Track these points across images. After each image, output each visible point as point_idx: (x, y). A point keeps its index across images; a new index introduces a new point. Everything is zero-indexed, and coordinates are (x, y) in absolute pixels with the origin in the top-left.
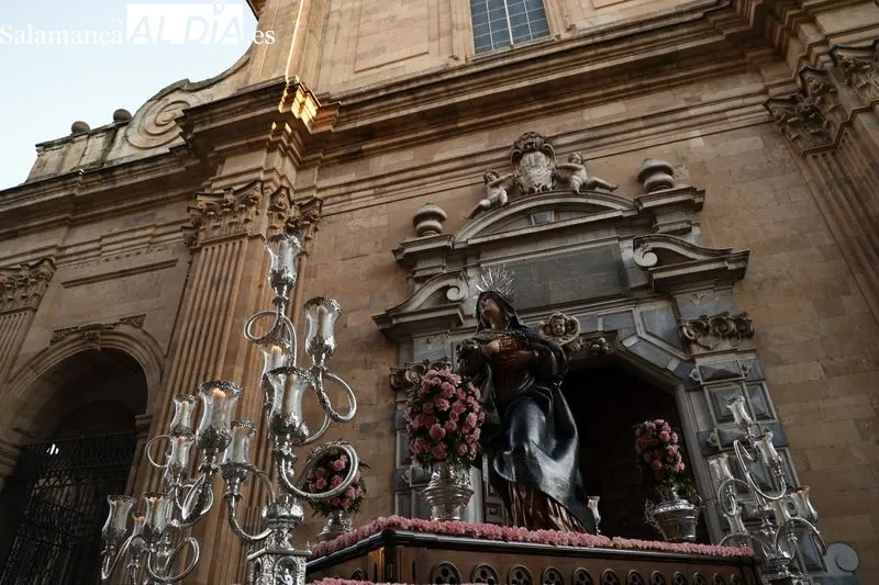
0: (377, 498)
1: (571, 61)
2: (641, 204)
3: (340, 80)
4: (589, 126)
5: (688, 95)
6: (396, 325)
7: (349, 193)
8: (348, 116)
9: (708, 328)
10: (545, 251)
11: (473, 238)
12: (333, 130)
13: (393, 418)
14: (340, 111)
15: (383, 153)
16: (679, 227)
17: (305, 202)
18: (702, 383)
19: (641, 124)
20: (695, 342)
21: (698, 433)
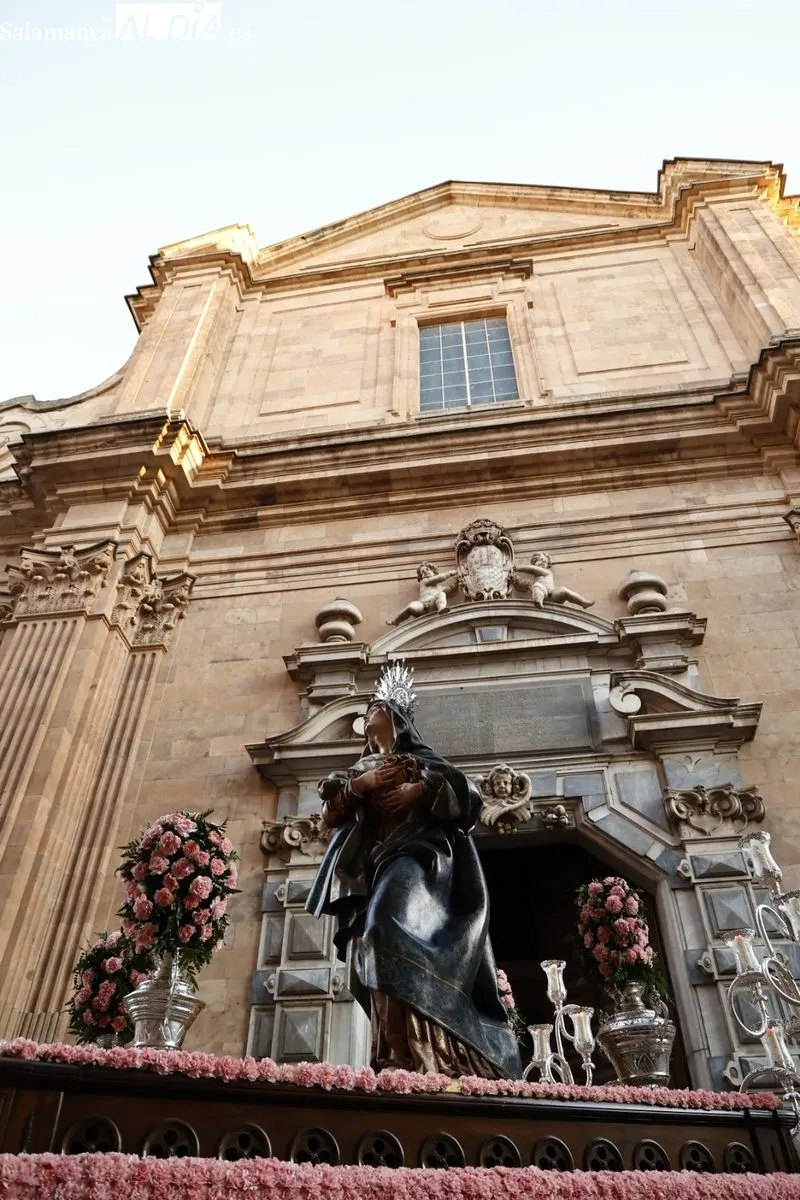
1: (544, 435)
2: (623, 629)
3: (238, 424)
4: (562, 520)
5: (689, 494)
6: (279, 761)
7: (232, 572)
8: (244, 470)
9: (703, 805)
10: (492, 679)
11: (396, 651)
12: (222, 487)
13: (259, 894)
14: (234, 463)
15: (285, 524)
16: (671, 663)
17: (170, 578)
18: (694, 881)
19: (628, 524)
20: (687, 822)
21: (686, 952)
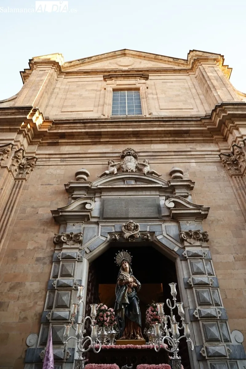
0: (38, 292)
1: (149, 125)
2: (170, 183)
3: (55, 114)
4: (153, 151)
5: (191, 147)
6: (61, 215)
7: (49, 158)
8: (56, 127)
9: (191, 236)
10: (129, 195)
11: (100, 185)
12: (48, 131)
13: (52, 256)
14: (53, 124)
15: (67, 145)
16: (184, 194)
17: (29, 158)
18: (187, 258)
19: (173, 153)
20: (186, 240)
21: (184, 279)
